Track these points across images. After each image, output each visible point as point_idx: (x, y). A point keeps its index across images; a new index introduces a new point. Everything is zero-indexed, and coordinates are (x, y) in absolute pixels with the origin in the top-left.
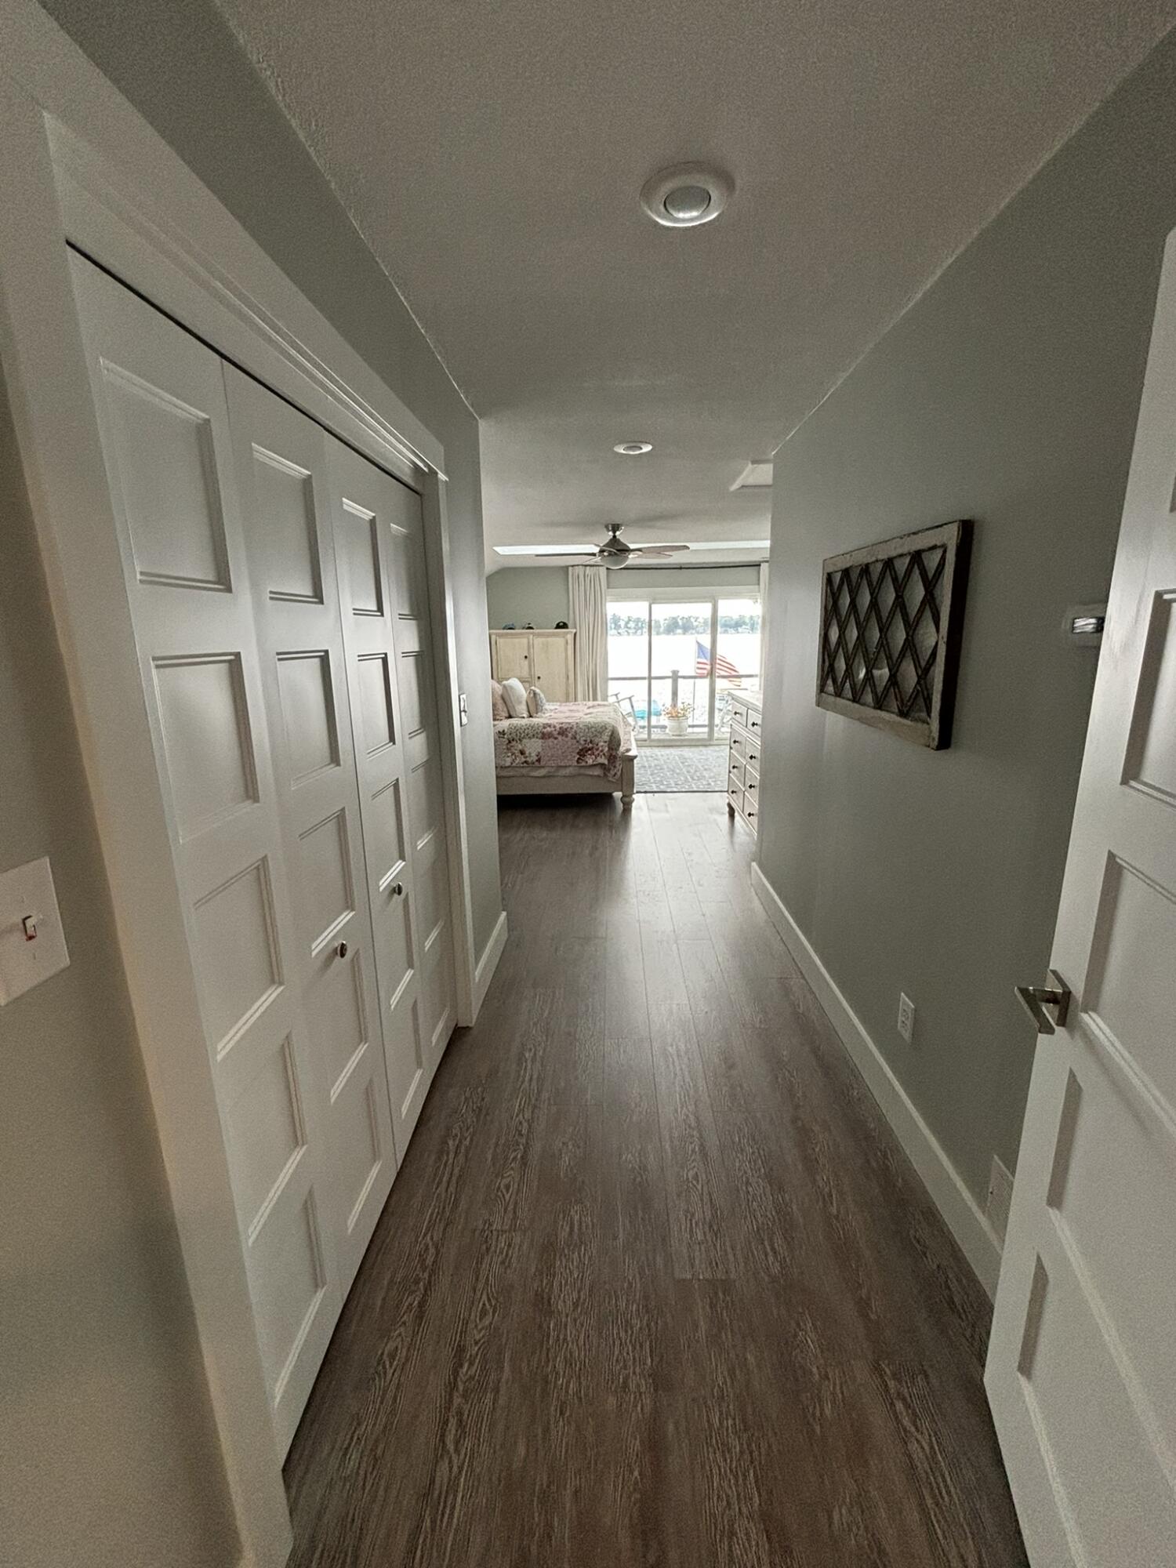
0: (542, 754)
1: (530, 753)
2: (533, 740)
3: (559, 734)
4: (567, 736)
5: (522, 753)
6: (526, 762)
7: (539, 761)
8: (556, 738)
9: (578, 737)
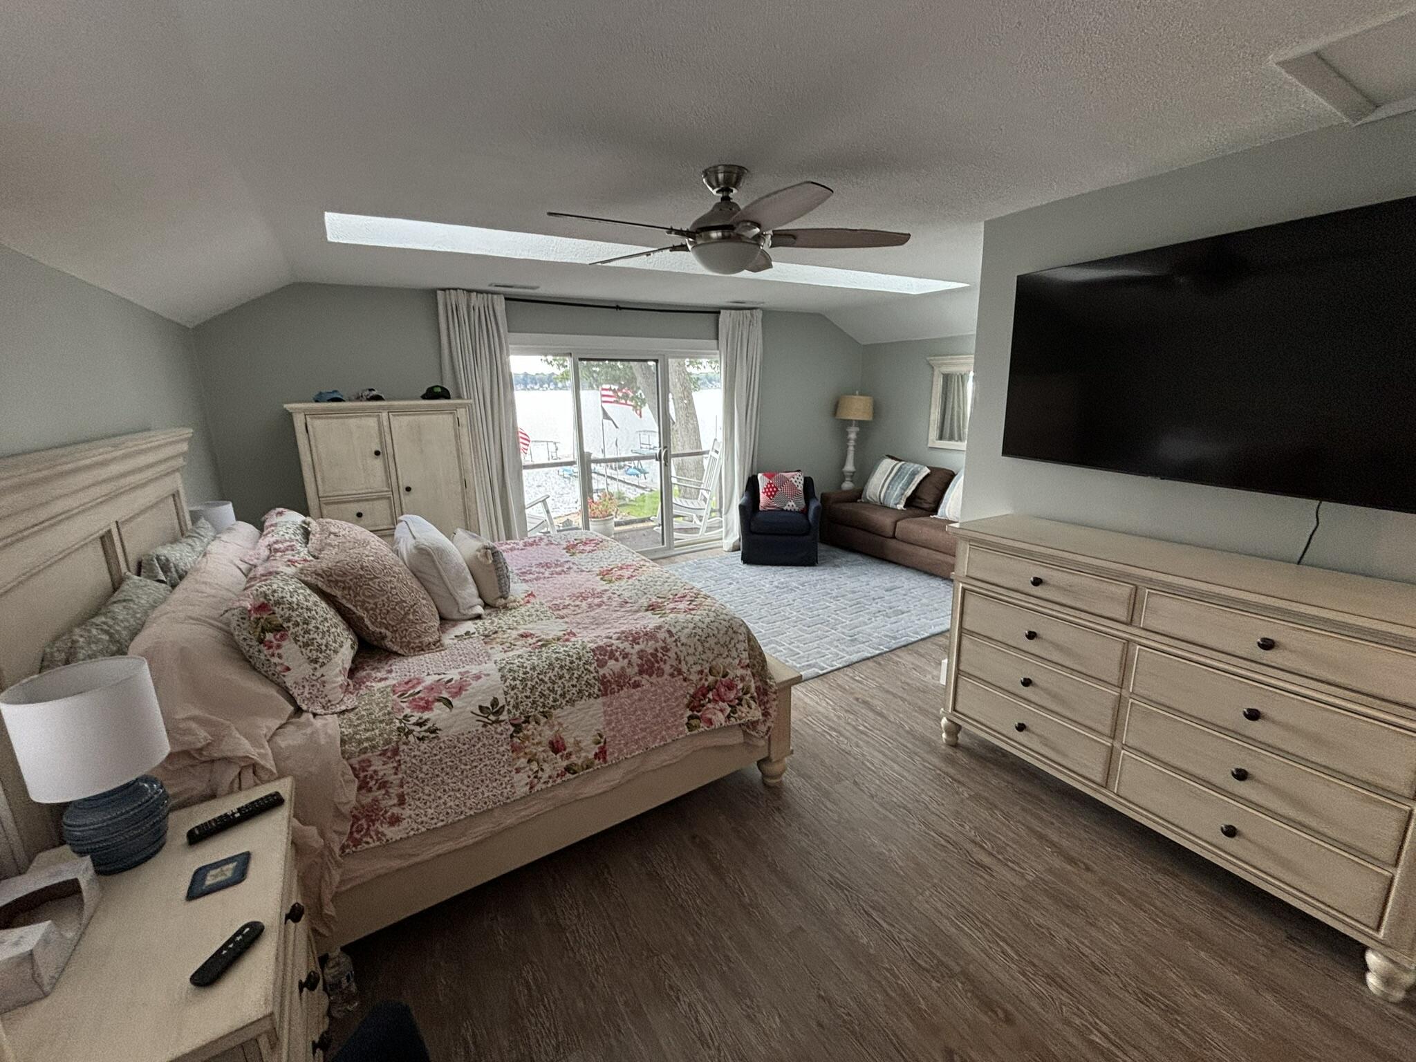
0: (608, 734)
1: (577, 743)
2: (580, 704)
3: (641, 672)
4: (661, 673)
5: (556, 747)
6: (568, 769)
7: (602, 754)
8: (636, 685)
9: (684, 668)
